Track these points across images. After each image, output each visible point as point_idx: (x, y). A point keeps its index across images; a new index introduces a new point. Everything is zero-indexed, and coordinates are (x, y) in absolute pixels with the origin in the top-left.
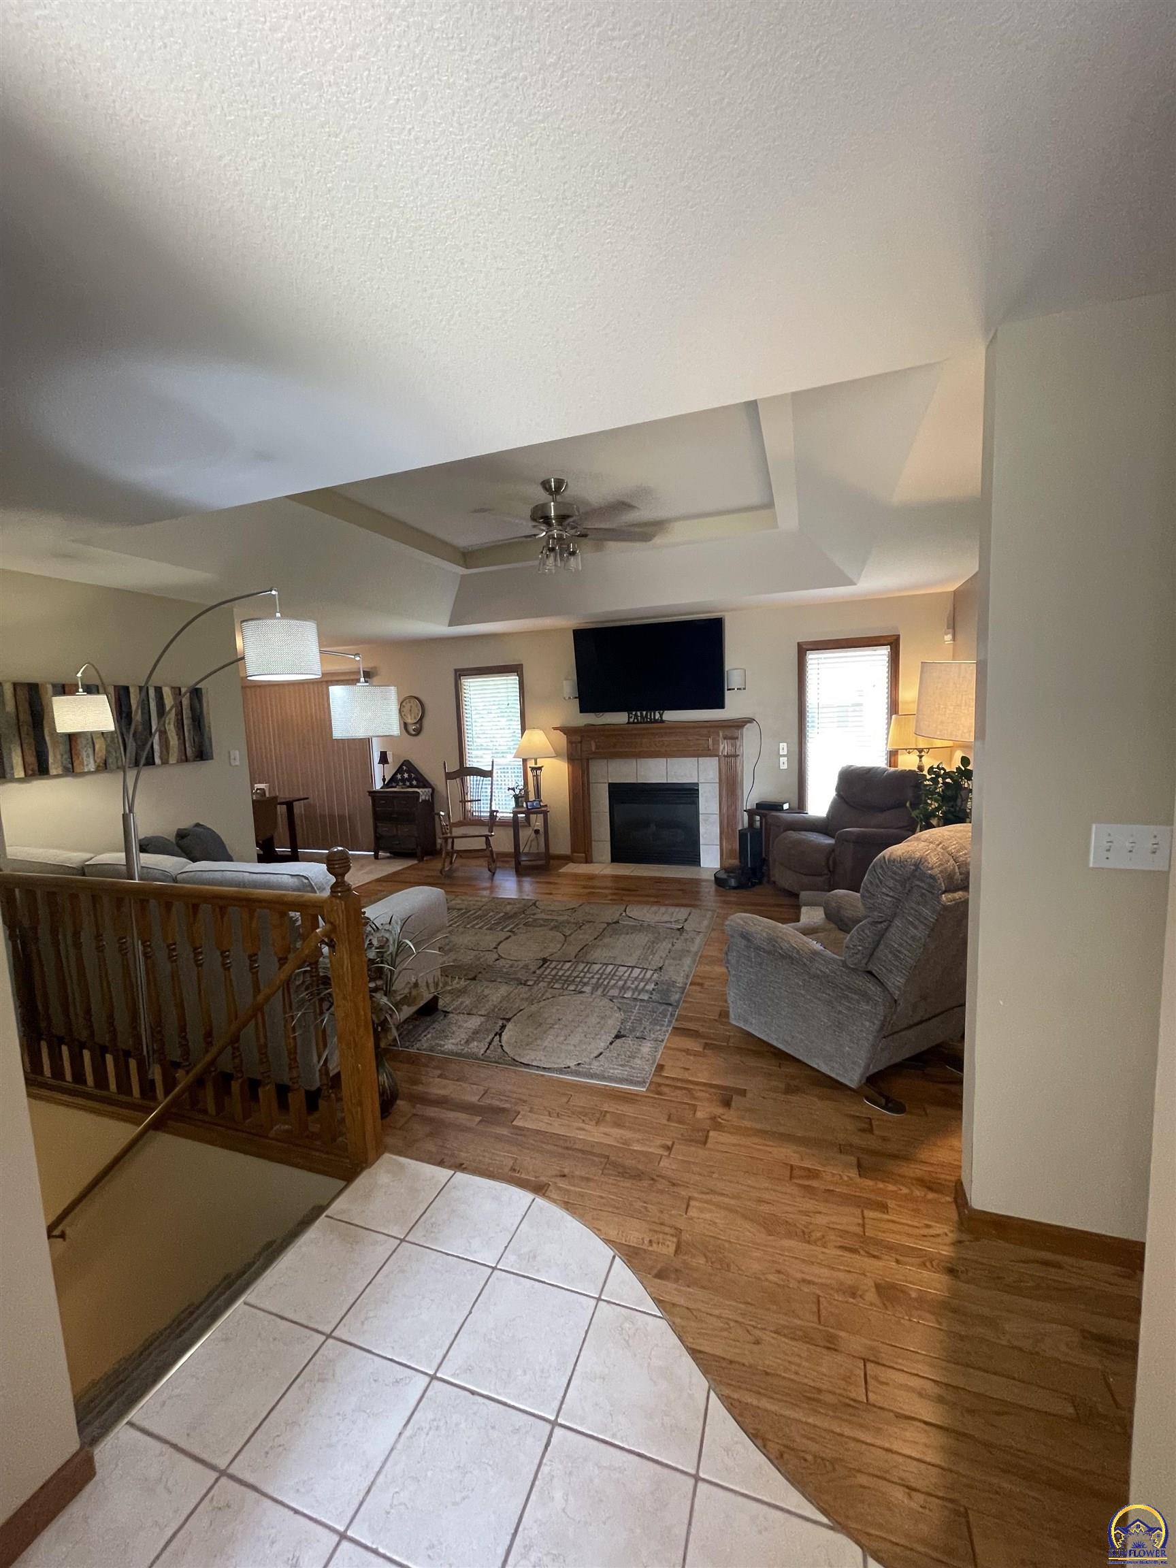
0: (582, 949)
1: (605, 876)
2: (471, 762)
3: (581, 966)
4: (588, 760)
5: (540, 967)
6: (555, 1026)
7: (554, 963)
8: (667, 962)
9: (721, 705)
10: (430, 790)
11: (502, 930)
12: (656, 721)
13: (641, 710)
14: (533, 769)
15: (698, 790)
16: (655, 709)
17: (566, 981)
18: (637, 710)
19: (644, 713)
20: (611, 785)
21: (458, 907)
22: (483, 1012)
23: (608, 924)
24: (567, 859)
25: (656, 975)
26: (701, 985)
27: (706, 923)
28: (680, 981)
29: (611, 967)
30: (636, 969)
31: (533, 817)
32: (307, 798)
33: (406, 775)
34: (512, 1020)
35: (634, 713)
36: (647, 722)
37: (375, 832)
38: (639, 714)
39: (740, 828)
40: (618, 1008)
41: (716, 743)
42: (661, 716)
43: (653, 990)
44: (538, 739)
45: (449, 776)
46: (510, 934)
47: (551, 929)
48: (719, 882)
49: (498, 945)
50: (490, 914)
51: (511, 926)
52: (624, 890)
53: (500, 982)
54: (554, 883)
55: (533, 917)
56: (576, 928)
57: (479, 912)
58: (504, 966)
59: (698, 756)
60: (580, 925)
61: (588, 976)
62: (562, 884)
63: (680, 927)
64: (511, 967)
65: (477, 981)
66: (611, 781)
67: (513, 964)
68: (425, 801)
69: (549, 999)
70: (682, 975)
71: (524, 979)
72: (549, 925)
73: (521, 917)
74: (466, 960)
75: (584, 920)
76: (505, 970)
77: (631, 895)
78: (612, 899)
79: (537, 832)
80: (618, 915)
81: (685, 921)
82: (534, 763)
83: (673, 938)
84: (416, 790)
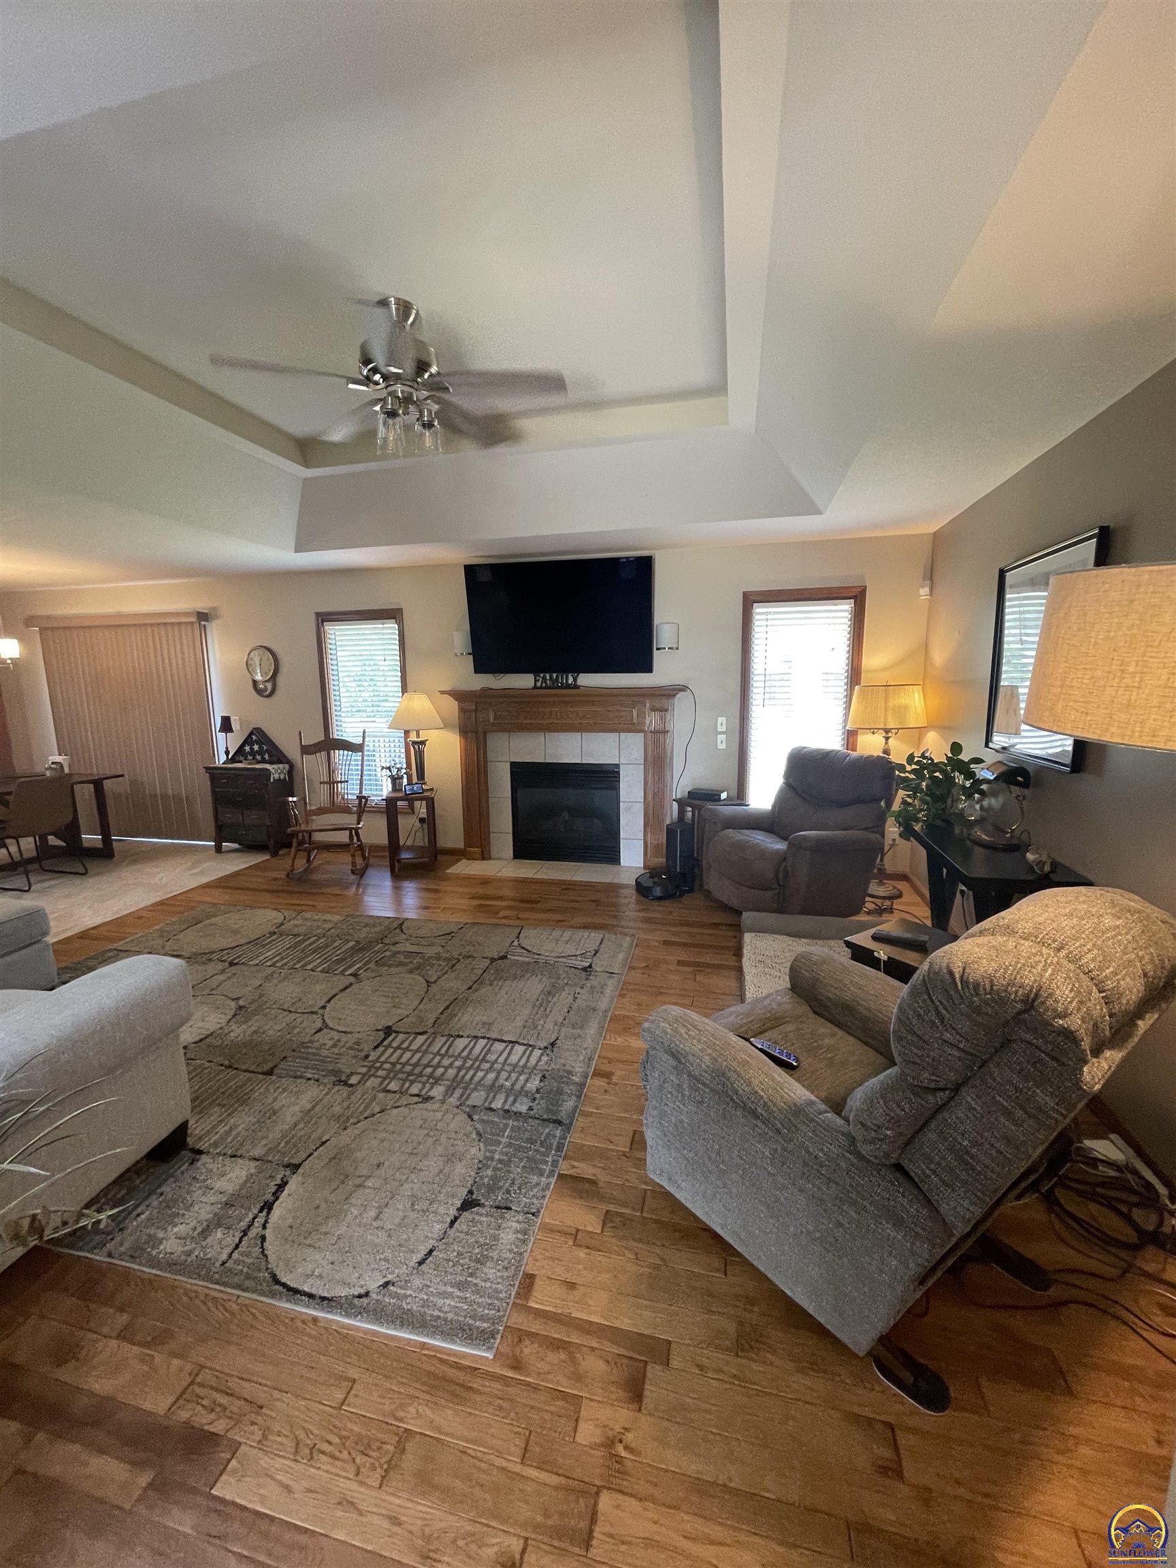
0: (447, 1008)
1: (501, 881)
2: (336, 735)
3: (440, 1041)
4: (485, 733)
5: (376, 1047)
6: (369, 1183)
7: (401, 1036)
8: (564, 1029)
9: (648, 668)
10: (287, 766)
11: (342, 973)
12: (568, 687)
13: (551, 672)
14: (414, 743)
15: (618, 773)
16: (567, 671)
17: (410, 1074)
18: (545, 671)
19: (555, 675)
20: (514, 765)
21: (296, 930)
22: (257, 1152)
23: (493, 960)
24: (457, 854)
25: (545, 1058)
26: (608, 1075)
27: (621, 956)
28: (579, 1068)
29: (482, 1042)
30: (517, 1047)
31: (417, 804)
32: (122, 776)
33: (256, 747)
35: (542, 675)
36: (558, 687)
37: (216, 822)
38: (548, 676)
39: (668, 822)
40: (479, 1134)
41: (642, 715)
42: (575, 680)
43: (538, 1091)
44: (421, 703)
45: (306, 750)
46: (352, 979)
47: (411, 972)
48: (641, 889)
49: (329, 1001)
50: (336, 944)
51: (358, 966)
52: (522, 901)
53: (309, 1079)
54: (436, 891)
55: (393, 948)
56: (447, 968)
57: (322, 941)
58: (325, 1044)
59: (619, 731)
60: (453, 963)
61: (446, 1062)
62: (446, 892)
63: (588, 964)
64: (335, 1046)
65: (274, 1078)
66: (513, 760)
67: (339, 1041)
68: (279, 780)
69: (373, 1115)
70: (582, 1058)
71: (348, 1071)
72: (411, 963)
73: (376, 949)
74: (271, 1032)
75: (460, 955)
76: (325, 1053)
77: (532, 910)
78: (504, 918)
79: (422, 820)
80: (507, 944)
81: (595, 955)
82: (418, 736)
83: (576, 985)
84: (268, 766)
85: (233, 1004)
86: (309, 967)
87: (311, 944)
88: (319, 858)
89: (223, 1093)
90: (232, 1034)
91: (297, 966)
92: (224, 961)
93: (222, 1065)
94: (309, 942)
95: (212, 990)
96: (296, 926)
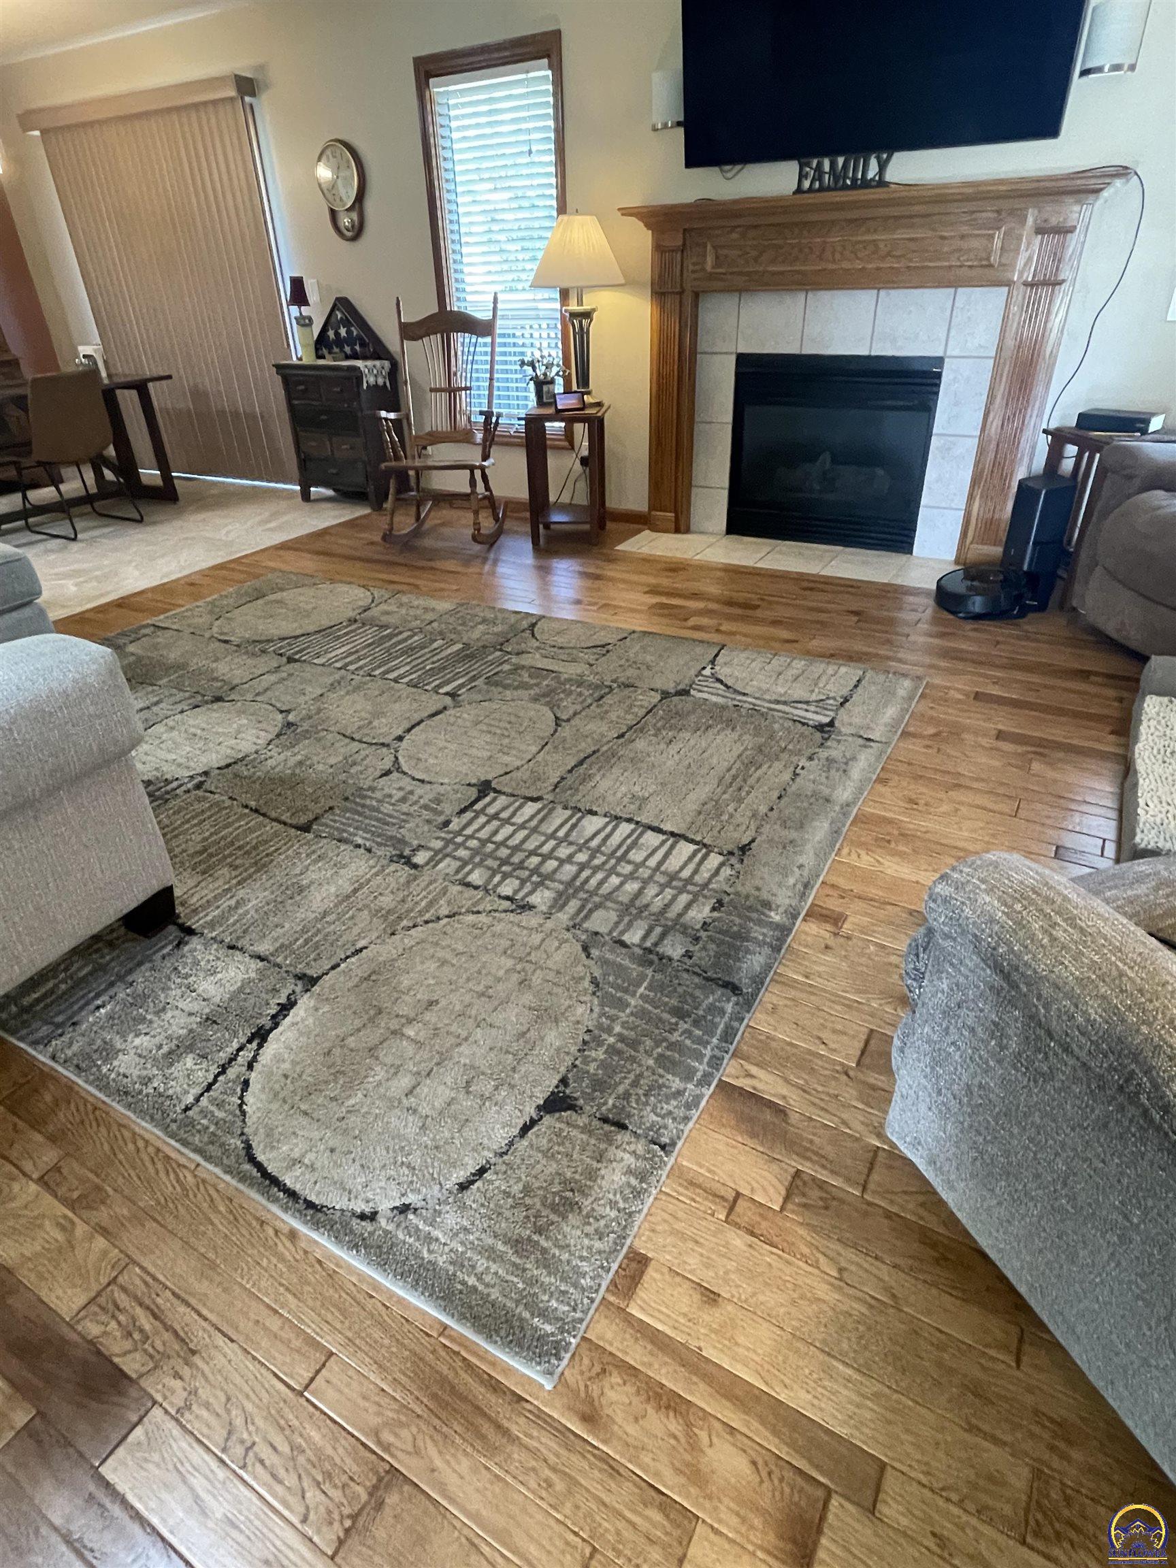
0: (581, 763)
1: (705, 569)
3: (560, 815)
4: (696, 295)
5: (462, 811)
6: (410, 1032)
7: (502, 801)
8: (766, 829)
9: (1050, 126)
11: (436, 690)
12: (866, 184)
13: (832, 153)
14: (574, 315)
15: (939, 376)
16: (868, 151)
17: (505, 862)
18: (822, 154)
19: (841, 160)
20: (742, 359)
21: (385, 619)
22: (264, 948)
23: (666, 695)
24: (639, 521)
25: (726, 872)
26: (836, 920)
27: (891, 712)
28: (783, 898)
29: (626, 828)
30: (682, 844)
31: (576, 429)
33: (344, 331)
34: (316, 989)
35: (815, 163)
36: (845, 188)
38: (826, 164)
39: (1021, 474)
40: (594, 981)
41: (1010, 248)
42: (882, 167)
43: (705, 925)
45: (410, 332)
46: (448, 700)
47: (535, 699)
48: (946, 598)
49: (409, 730)
50: (435, 645)
51: (460, 681)
52: (730, 603)
53: (358, 846)
54: (597, 577)
55: (514, 660)
56: (589, 701)
57: (416, 638)
58: (390, 796)
59: (955, 284)
60: (602, 692)
61: (563, 852)
62: (611, 579)
63: (826, 720)
64: (403, 800)
65: (310, 836)
66: (742, 350)
67: (411, 792)
68: (376, 385)
69: (439, 919)
70: (791, 881)
71: (415, 843)
72: (537, 685)
73: (490, 658)
74: (320, 767)
75: (614, 681)
76: (387, 808)
77: (743, 618)
78: (696, 628)
79: (584, 461)
80: (693, 672)
81: (842, 704)
82: (580, 303)
83: (799, 753)
84: (359, 363)
85: (280, 717)
86: (392, 676)
87: (399, 642)
88: (434, 517)
89: (240, 848)
90: (270, 762)
91: (377, 673)
92: (281, 655)
93: (246, 807)
94: (400, 637)
95: (258, 694)
96: (387, 613)
